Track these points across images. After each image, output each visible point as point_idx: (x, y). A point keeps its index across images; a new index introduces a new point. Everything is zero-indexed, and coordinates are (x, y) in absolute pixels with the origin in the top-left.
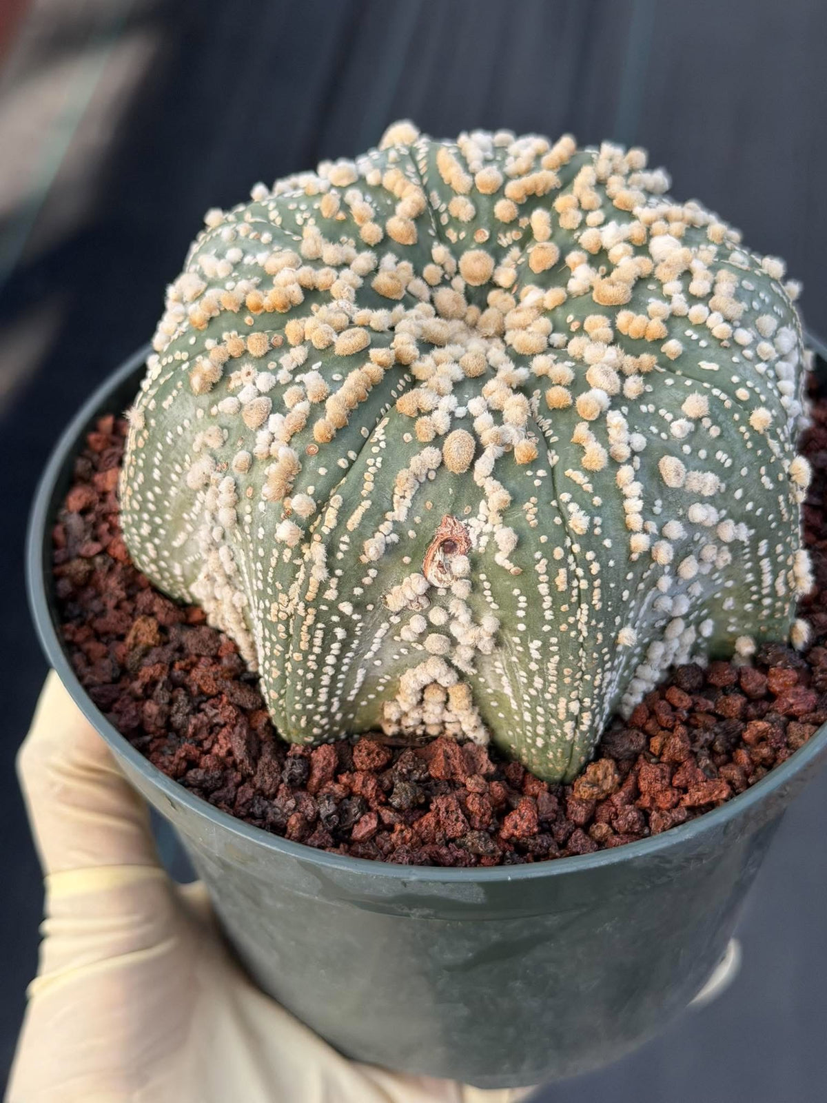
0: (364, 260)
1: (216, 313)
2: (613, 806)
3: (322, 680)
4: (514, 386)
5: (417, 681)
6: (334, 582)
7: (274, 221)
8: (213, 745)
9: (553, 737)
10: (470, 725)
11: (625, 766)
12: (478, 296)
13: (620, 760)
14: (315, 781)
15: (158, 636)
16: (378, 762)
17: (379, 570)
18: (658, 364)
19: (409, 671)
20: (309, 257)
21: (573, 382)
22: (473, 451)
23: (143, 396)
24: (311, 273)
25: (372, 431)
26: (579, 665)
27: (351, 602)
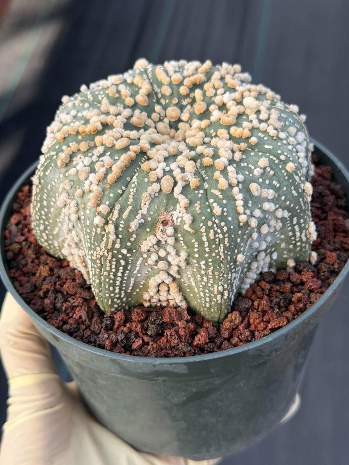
0: (127, 112)
1: (67, 135)
2: (240, 330)
3: (116, 283)
4: (190, 158)
5: (155, 281)
6: (118, 241)
7: (90, 99)
8: (73, 315)
9: (213, 302)
10: (179, 300)
11: (244, 314)
12: (174, 125)
13: (241, 312)
14: (116, 326)
15: (49, 273)
16: (142, 318)
17: (137, 235)
18: (247, 147)
19: (152, 278)
20: (104, 112)
21: (213, 155)
22: (173, 184)
23: (38, 171)
24: (105, 117)
25: (131, 179)
26: (221, 270)
27: (126, 249)
